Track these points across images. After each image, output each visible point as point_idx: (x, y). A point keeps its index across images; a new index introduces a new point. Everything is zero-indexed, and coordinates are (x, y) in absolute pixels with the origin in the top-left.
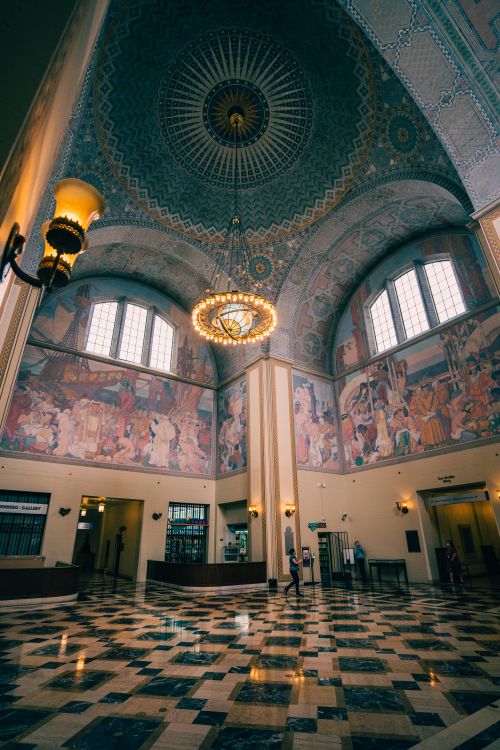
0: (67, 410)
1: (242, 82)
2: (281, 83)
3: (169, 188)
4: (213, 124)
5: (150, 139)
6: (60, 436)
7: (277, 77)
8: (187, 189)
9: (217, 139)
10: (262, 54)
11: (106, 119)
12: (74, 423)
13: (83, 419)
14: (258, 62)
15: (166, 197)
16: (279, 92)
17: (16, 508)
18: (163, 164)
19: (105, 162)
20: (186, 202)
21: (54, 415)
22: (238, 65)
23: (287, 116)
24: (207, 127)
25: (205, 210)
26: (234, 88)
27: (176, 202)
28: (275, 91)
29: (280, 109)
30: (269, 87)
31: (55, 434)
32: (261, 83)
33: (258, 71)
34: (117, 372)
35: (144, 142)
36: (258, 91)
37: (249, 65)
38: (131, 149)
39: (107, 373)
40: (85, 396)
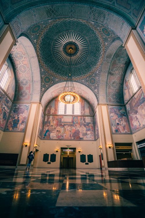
0: (138, 113)
1: (64, 52)
2: (58, 46)
3: (93, 60)
4: (76, 53)
5: (83, 66)
6: (140, 121)
7: (58, 47)
8: (92, 56)
9: (78, 51)
10: (57, 53)
11: (80, 77)
12: (140, 115)
13: (141, 112)
14: (59, 52)
15: (95, 61)
16: (60, 45)
17: (142, 145)
18: (88, 62)
19: (88, 77)
20: (95, 56)
21: (136, 117)
22: (61, 55)
23: (63, 40)
24: (77, 54)
25: (96, 50)
26: (66, 53)
27: (96, 58)
28: (60, 46)
29: (63, 42)
30: (61, 47)
31: (139, 122)
32: (61, 49)
33: (60, 51)
34: (140, 92)
35: (84, 68)
36: (63, 48)
37: (60, 53)
38: (85, 70)
39: (139, 95)
40: (138, 106)
